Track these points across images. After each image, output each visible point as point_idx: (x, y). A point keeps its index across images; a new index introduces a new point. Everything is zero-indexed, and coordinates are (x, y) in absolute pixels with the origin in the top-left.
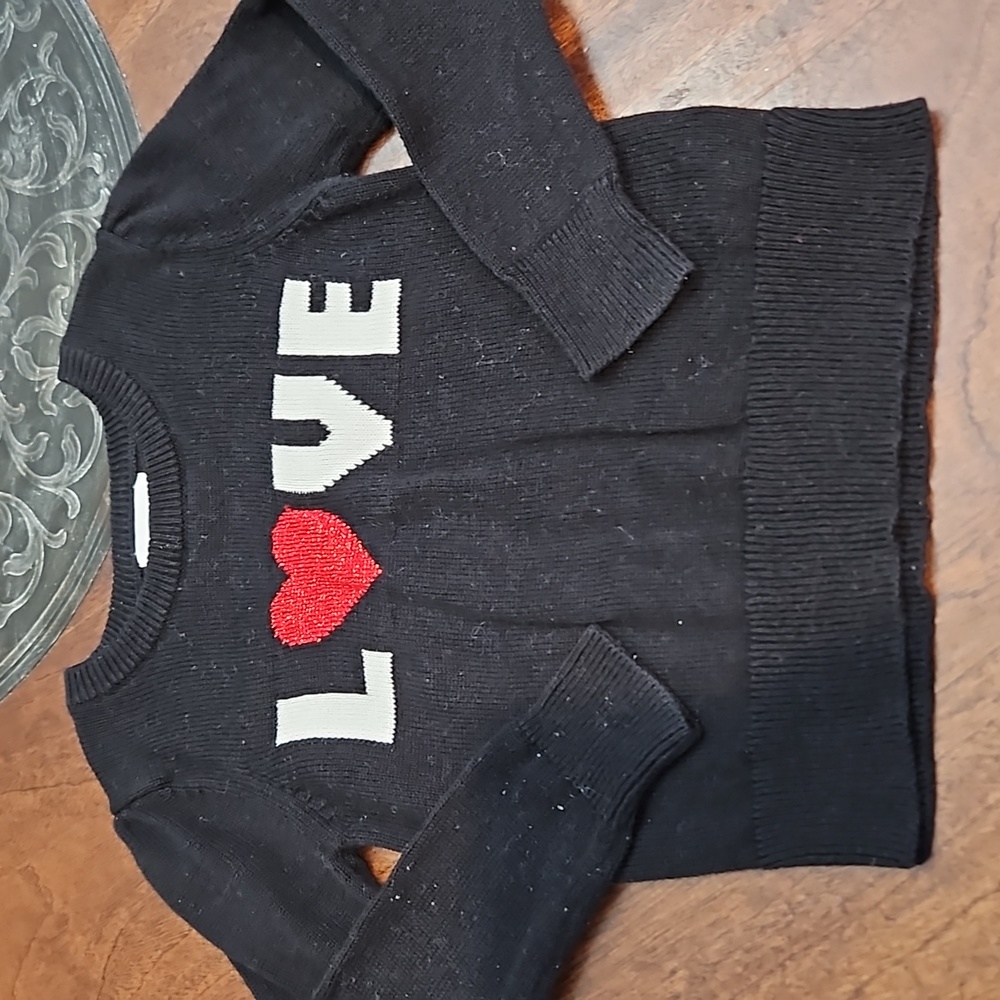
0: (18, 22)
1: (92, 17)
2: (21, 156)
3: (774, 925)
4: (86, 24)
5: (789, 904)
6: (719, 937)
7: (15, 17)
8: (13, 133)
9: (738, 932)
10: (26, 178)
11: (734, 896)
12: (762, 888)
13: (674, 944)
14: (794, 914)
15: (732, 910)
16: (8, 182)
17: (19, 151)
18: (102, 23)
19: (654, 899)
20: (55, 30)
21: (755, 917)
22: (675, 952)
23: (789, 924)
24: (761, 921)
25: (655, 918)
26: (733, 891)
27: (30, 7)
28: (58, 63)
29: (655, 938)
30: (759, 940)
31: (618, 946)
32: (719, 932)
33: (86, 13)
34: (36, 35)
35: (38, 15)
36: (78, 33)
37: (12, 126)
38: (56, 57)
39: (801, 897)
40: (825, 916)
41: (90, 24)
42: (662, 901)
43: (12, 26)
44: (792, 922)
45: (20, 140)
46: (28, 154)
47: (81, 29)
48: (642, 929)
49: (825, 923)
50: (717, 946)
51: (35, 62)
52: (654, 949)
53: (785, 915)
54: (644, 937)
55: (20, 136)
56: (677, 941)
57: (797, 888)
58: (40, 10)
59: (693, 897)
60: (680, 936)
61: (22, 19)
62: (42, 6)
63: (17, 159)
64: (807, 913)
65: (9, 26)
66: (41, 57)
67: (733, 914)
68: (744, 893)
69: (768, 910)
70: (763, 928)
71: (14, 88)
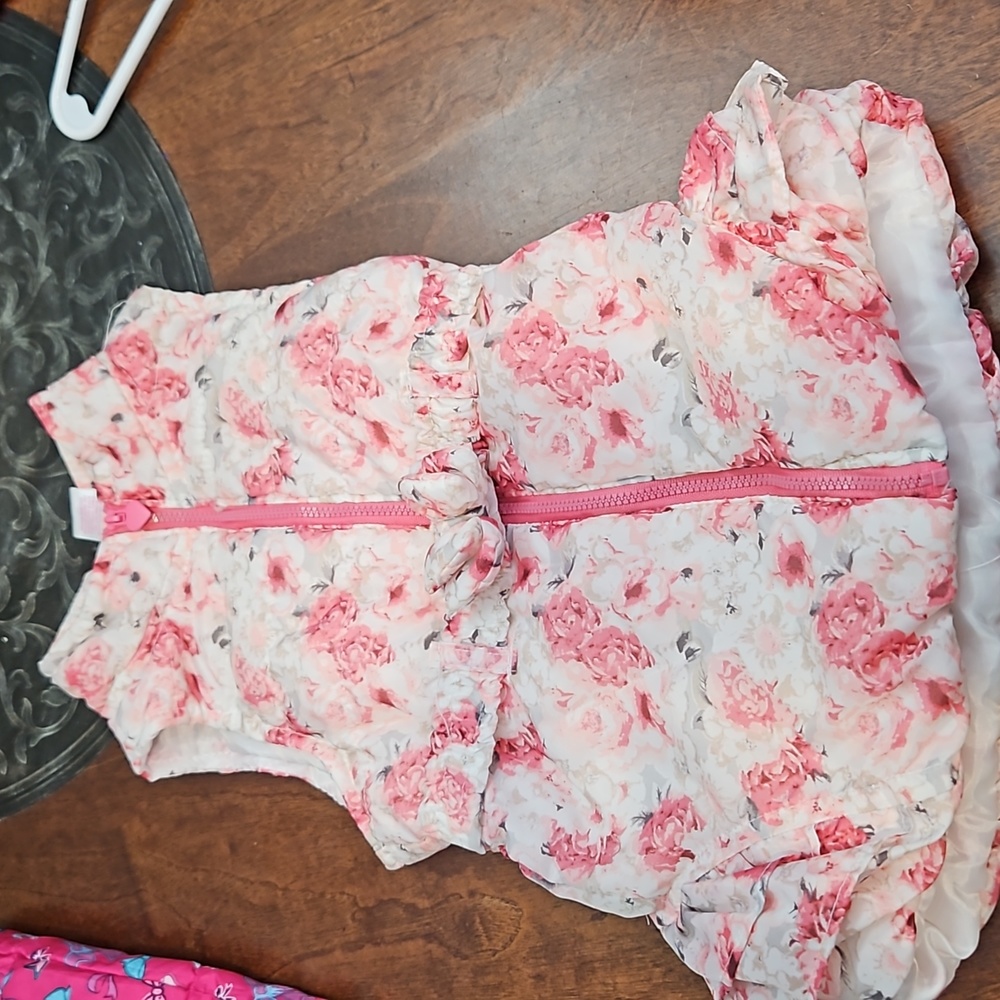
0: (129, 218)
1: (196, 237)
4: (190, 241)
7: (126, 212)
18: (205, 244)
20: (160, 235)
27: (142, 208)
28: (160, 267)
33: (191, 231)
34: (144, 234)
35: (147, 217)
36: (181, 246)
38: (158, 260)
41: (193, 241)
43: (123, 219)
47: (184, 244)
51: (138, 258)
58: (149, 213)
61: (132, 216)
62: (152, 210)
65: (120, 219)
66: (145, 256)
71: (116, 275)
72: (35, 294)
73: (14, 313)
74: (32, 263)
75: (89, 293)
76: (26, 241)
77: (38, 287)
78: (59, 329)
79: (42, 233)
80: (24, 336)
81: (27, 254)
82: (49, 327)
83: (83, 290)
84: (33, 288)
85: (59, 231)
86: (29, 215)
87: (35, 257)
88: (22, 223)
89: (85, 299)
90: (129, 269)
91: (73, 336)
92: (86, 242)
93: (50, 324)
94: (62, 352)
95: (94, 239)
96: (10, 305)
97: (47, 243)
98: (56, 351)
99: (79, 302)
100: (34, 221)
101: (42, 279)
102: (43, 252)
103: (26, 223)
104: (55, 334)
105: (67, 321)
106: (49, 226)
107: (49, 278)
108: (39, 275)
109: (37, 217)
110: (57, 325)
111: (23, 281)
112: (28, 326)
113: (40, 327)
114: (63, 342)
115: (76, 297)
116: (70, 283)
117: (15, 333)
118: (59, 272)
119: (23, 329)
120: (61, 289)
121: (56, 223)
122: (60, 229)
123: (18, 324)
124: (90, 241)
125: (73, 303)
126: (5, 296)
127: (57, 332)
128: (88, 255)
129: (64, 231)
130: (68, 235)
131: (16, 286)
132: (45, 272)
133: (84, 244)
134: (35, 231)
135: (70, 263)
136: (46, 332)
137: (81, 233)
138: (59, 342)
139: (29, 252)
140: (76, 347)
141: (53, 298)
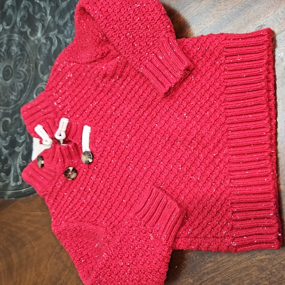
2: (69, 32)
3: (265, 277)
5: (270, 272)
6: (248, 279)
8: (68, 26)
9: (254, 278)
10: (70, 39)
11: (254, 268)
12: (262, 266)
13: (234, 279)
14: (272, 275)
15: (253, 271)
16: (65, 39)
17: (69, 31)
19: (229, 265)
21: (259, 275)
22: (234, 281)
23: (270, 278)
24: (261, 276)
25: (229, 271)
26: (254, 266)
29: (229, 277)
30: (260, 281)
31: (218, 277)
32: (248, 278)
37: (68, 24)
39: (275, 271)
40: (281, 277)
42: (232, 266)
44: (271, 277)
45: (70, 28)
46: (71, 32)
48: (225, 273)
49: (281, 279)
50: (247, 282)
52: (228, 280)
53: (269, 275)
54: (226, 275)
55: (70, 27)
56: (235, 278)
57: (273, 268)
59: (241, 266)
60: (236, 277)
63: (69, 33)
64: (276, 276)
67: (253, 273)
68: (257, 267)
69: (264, 273)
70: (262, 278)
71: (70, 13)
72: (47, 25)
73: (41, 33)
74: (45, 16)
75: (62, 20)
76: (43, 10)
77: (47, 23)
78: (54, 34)
79: (48, 6)
80: (44, 39)
81: (44, 14)
82: (51, 34)
83: (60, 20)
84: (46, 23)
85: (53, 5)
86: (44, 2)
87: (46, 14)
88: (42, 5)
89: (61, 23)
90: (74, 10)
91: (58, 35)
92: (60, 5)
93: (52, 33)
94: (55, 40)
95: (63, 4)
96: (40, 31)
97: (49, 9)
98: (54, 41)
99: (59, 24)
100: (45, 3)
101: (49, 20)
102: (48, 12)
103: (43, 5)
104: (53, 36)
105: (56, 31)
106: (50, 3)
107: (50, 20)
108: (47, 19)
109: (46, 2)
110: (54, 33)
111: (43, 23)
112: (45, 35)
113: (49, 35)
114: (55, 38)
115: (58, 23)
116: (56, 19)
117: (42, 39)
118: (53, 17)
119: (44, 37)
120: (54, 22)
121: (52, 2)
122: (53, 4)
123: (42, 36)
124: (62, 5)
125: (58, 25)
126: (38, 28)
127: (53, 35)
128: (61, 9)
129: (54, 4)
130: (55, 5)
131: (41, 24)
132: (49, 18)
133: (60, 6)
134: (46, 6)
135: (56, 13)
136: (50, 36)
137: (59, 3)
138: (54, 38)
139: (45, 13)
140: (59, 38)
141: (52, 25)
